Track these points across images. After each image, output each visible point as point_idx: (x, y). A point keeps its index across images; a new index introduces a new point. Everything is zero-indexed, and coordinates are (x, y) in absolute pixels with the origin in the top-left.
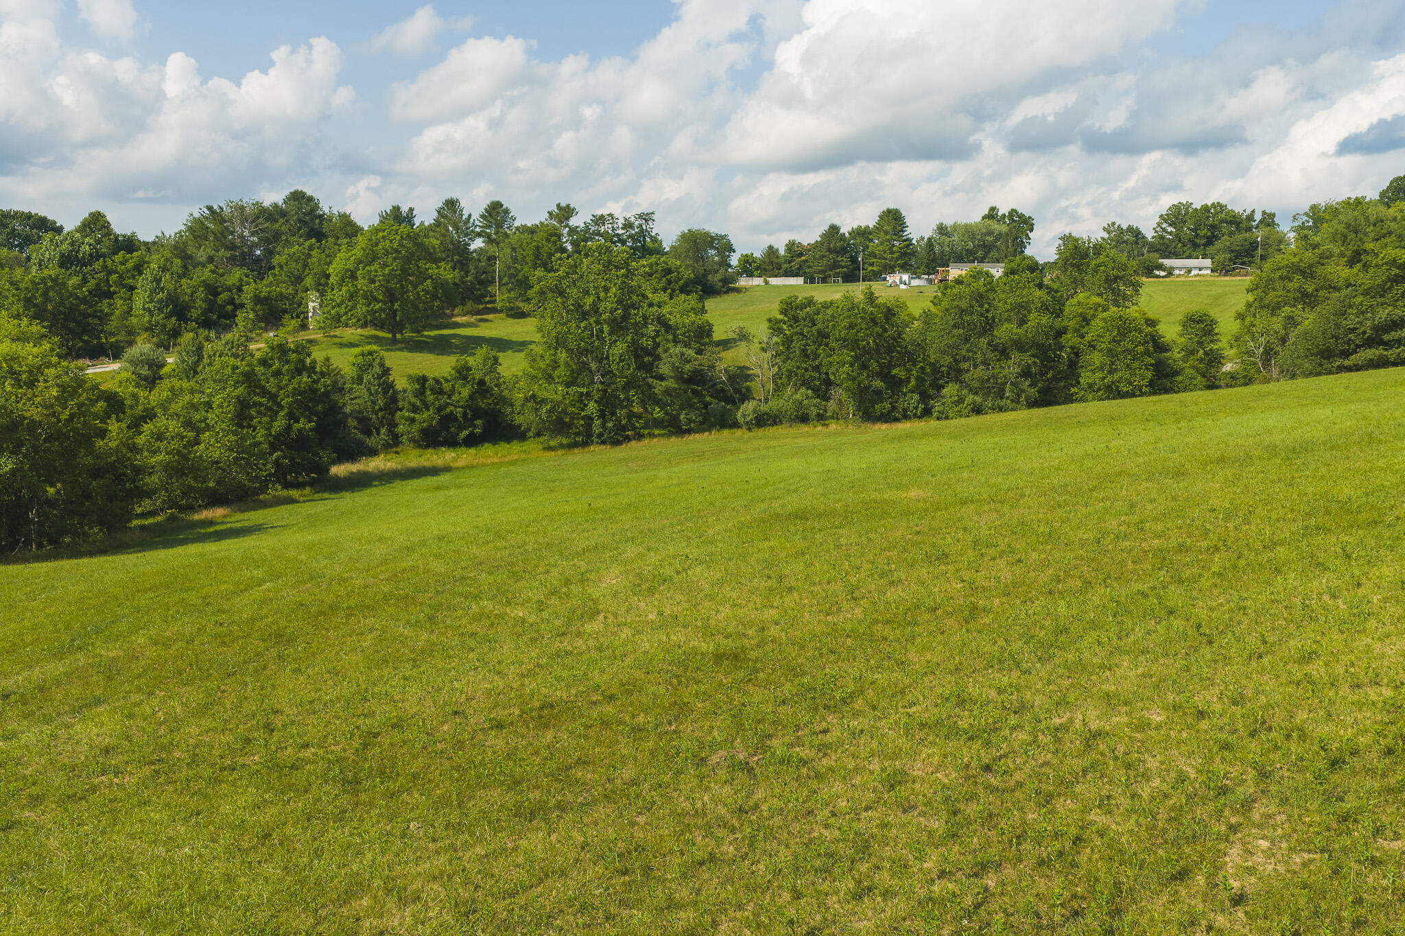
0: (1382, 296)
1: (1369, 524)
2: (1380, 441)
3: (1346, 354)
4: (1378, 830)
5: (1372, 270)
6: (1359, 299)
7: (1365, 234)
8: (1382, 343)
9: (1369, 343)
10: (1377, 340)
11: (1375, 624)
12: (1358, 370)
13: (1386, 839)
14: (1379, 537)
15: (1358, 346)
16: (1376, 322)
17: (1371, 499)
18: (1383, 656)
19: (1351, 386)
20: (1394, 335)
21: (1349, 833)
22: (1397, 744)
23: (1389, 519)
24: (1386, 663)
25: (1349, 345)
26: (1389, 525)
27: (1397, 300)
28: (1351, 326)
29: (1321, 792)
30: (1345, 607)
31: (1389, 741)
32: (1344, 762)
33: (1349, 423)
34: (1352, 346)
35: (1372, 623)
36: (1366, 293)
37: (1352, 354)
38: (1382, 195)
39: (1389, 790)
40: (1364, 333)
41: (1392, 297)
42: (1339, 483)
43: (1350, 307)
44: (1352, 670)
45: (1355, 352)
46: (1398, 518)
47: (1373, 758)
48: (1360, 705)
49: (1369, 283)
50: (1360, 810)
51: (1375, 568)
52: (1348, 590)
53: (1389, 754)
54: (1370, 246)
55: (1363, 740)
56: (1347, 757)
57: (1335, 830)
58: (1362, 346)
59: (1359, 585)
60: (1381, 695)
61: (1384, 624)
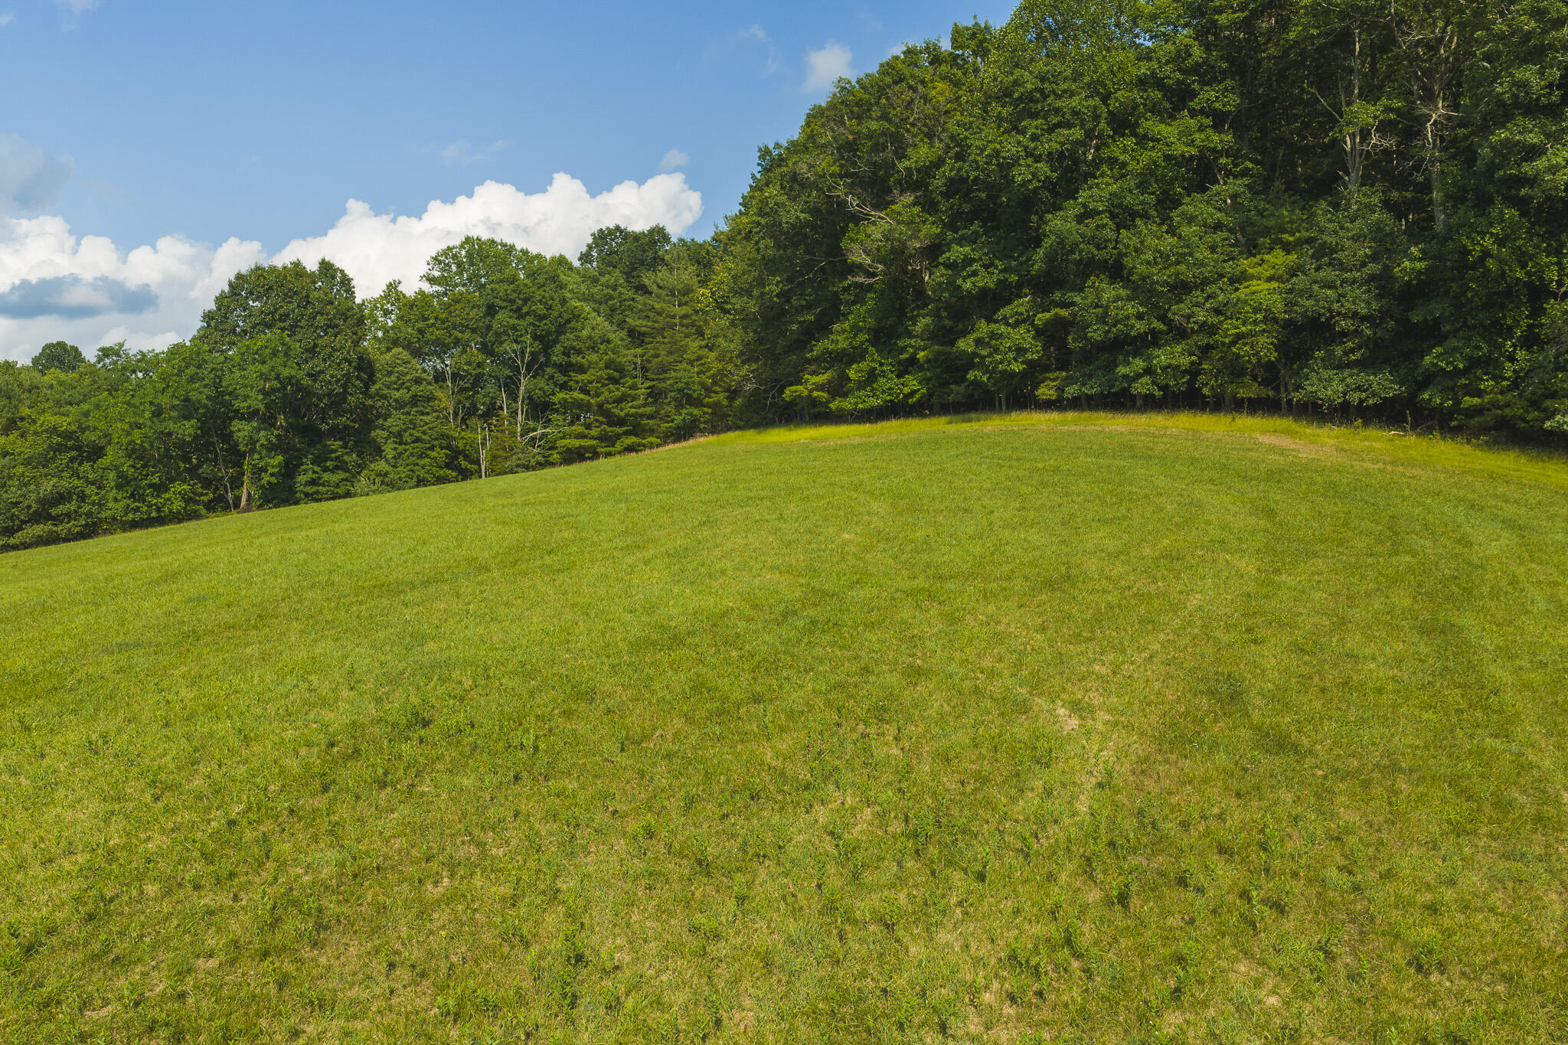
0: (44, 466)
1: (49, 692)
2: (55, 610)
3: (10, 531)
4: (85, 1003)
5: (30, 438)
6: (20, 470)
7: (20, 401)
8: (50, 517)
9: (37, 518)
10: (45, 514)
11: (64, 792)
12: (25, 548)
13: (94, 1010)
14: (61, 704)
15: (24, 522)
16: (41, 495)
17: (48, 667)
18: (75, 823)
19: (20, 564)
20: (62, 509)
21: (52, 1018)
22: (98, 907)
23: (70, 681)
24: (79, 828)
25: (13, 521)
26: (71, 690)
27: (62, 471)
28: (14, 500)
29: (15, 985)
30: (29, 782)
31: (90, 907)
32: (41, 945)
33: (18, 596)
34: (17, 522)
35: (61, 792)
36: (27, 462)
37: (17, 531)
38: (36, 361)
39: (95, 957)
40: (29, 507)
41: (57, 467)
42: (10, 655)
43: (10, 478)
44: (42, 846)
45: (20, 529)
46: (80, 681)
47: (74, 932)
48: (55, 880)
49: (29, 452)
50: (62, 989)
51: (59, 735)
52: (31, 764)
53: (90, 920)
54: (25, 411)
55: (59, 916)
56: (43, 939)
57: (36, 1021)
58: (28, 522)
59: (43, 756)
60: (76, 863)
61: (74, 790)
